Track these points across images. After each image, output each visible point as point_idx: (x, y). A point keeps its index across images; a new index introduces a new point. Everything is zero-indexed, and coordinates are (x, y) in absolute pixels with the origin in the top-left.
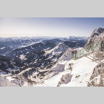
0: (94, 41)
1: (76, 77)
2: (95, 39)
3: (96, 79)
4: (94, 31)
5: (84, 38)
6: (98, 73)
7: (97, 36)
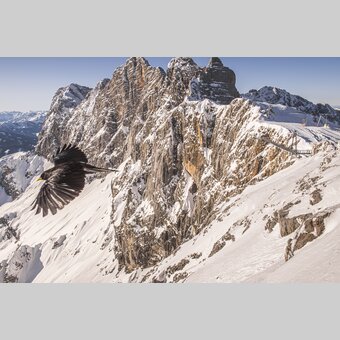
0: (64, 125)
1: (56, 245)
2: (67, 119)
3: (142, 209)
4: (58, 94)
5: (15, 116)
6: (140, 196)
7: (71, 110)
